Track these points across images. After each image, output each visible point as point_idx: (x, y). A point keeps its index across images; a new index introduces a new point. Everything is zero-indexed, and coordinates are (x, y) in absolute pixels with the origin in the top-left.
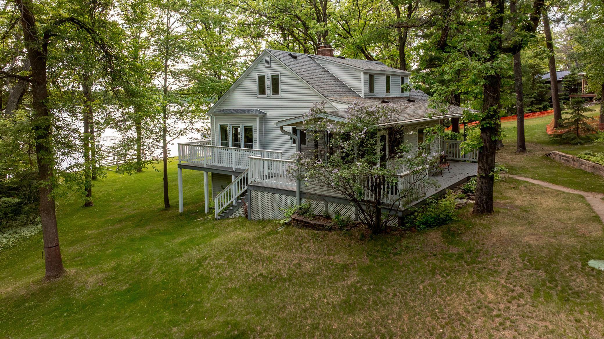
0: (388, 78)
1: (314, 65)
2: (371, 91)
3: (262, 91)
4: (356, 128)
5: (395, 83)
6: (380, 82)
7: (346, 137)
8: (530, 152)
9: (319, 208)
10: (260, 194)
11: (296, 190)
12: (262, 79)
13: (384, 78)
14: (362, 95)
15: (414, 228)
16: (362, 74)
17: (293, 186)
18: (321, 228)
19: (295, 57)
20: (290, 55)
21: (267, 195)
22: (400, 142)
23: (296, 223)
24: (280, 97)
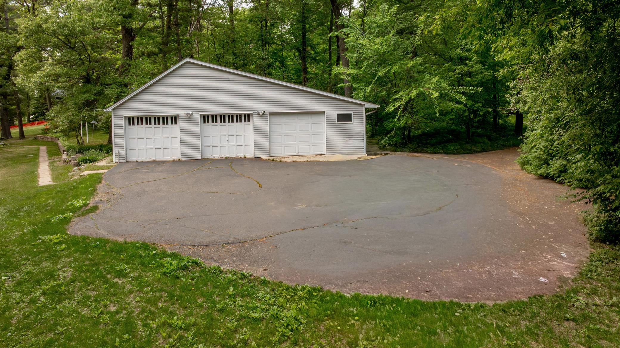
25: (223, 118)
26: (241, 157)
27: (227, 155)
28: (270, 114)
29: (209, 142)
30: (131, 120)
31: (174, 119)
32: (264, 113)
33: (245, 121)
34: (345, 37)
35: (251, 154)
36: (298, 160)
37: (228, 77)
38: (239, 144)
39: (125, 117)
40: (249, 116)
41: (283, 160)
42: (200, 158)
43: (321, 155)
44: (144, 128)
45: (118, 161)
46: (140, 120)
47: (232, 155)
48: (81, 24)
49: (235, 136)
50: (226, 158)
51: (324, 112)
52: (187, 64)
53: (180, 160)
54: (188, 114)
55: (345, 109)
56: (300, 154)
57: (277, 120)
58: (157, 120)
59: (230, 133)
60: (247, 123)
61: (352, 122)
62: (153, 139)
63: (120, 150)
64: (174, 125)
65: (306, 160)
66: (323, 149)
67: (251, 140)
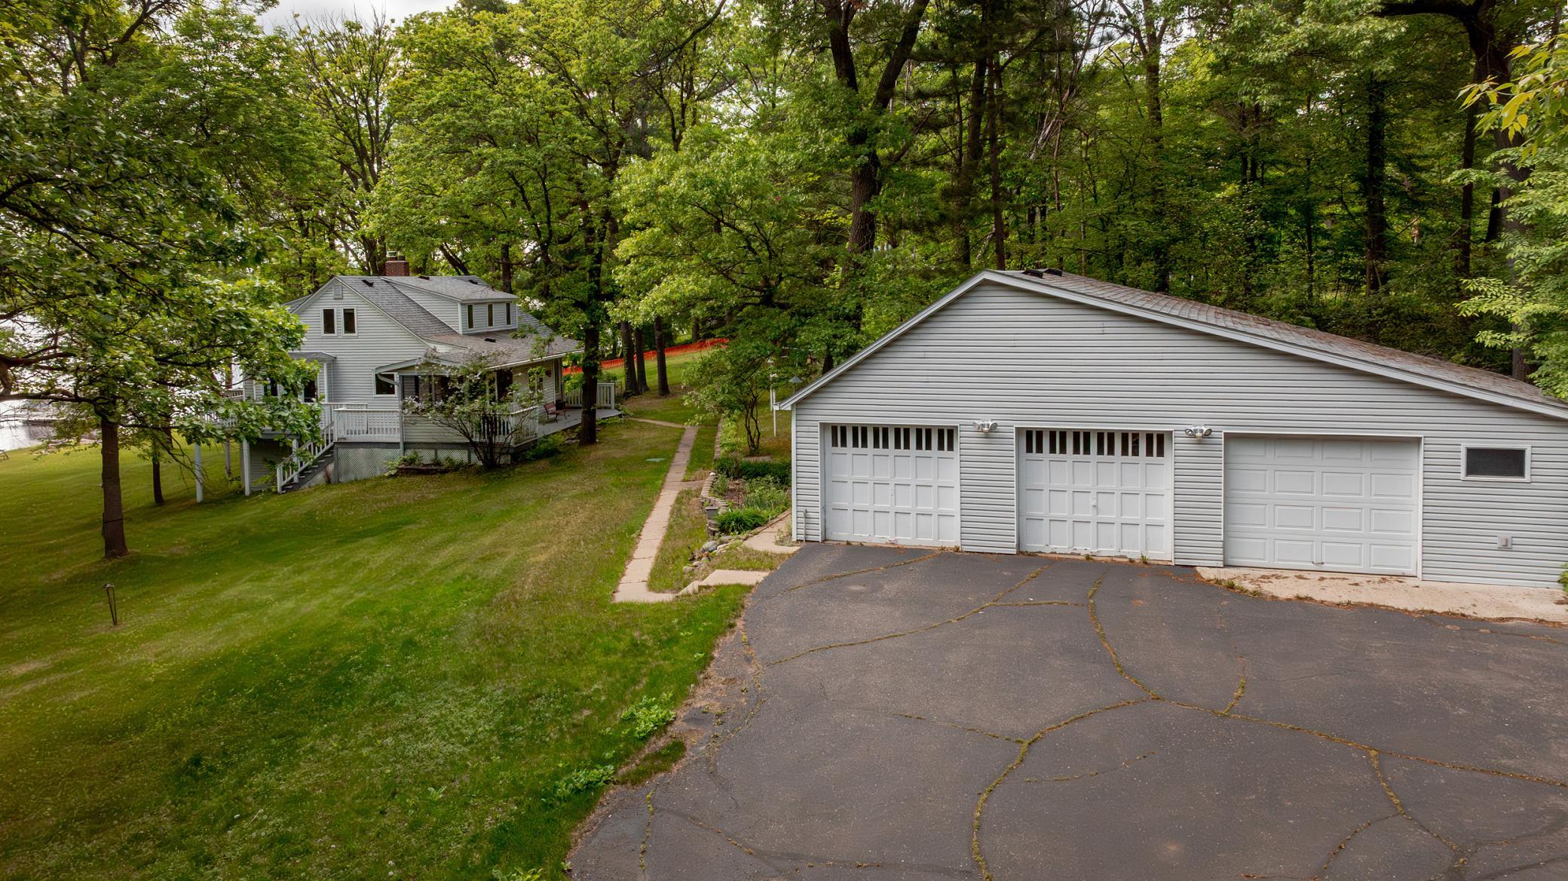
0: (490, 307)
1: (395, 295)
2: (471, 325)
3: (329, 327)
4: (469, 372)
5: (499, 312)
6: (480, 314)
7: (461, 380)
8: (674, 395)
9: (427, 456)
10: (351, 452)
11: (398, 441)
12: (329, 315)
13: (486, 308)
14: (460, 331)
15: (526, 461)
16: (459, 306)
17: (396, 438)
18: (435, 472)
19: (371, 285)
20: (365, 281)
21: (361, 451)
22: (511, 382)
23: (410, 470)
24: (357, 337)
25: (1082, 441)
26: (1131, 561)
27: (1091, 549)
28: (1228, 437)
29: (1041, 506)
30: (838, 434)
31: (947, 437)
32: (1208, 434)
33: (1149, 453)
34: (1512, 184)
35: (1163, 551)
36: (1318, 596)
37: (1099, 324)
38: (1127, 518)
39: (823, 426)
40: (1161, 437)
41: (1267, 588)
42: (1014, 552)
43: (1400, 577)
44: (870, 456)
45: (802, 537)
46: (860, 435)
47: (1107, 550)
48: (742, 173)
49: (1118, 493)
50: (1088, 558)
51: (1418, 440)
52: (984, 288)
53: (957, 550)
54: (983, 425)
55: (1499, 436)
56: (1326, 567)
57: (1250, 457)
58: (902, 436)
59: (1102, 487)
60: (1155, 458)
61: (1527, 478)
62: (891, 487)
63: (809, 509)
64: (946, 453)
65: (1344, 599)
66: (1411, 559)
67: (1165, 511)
